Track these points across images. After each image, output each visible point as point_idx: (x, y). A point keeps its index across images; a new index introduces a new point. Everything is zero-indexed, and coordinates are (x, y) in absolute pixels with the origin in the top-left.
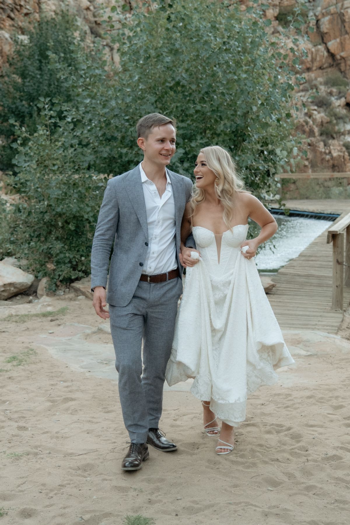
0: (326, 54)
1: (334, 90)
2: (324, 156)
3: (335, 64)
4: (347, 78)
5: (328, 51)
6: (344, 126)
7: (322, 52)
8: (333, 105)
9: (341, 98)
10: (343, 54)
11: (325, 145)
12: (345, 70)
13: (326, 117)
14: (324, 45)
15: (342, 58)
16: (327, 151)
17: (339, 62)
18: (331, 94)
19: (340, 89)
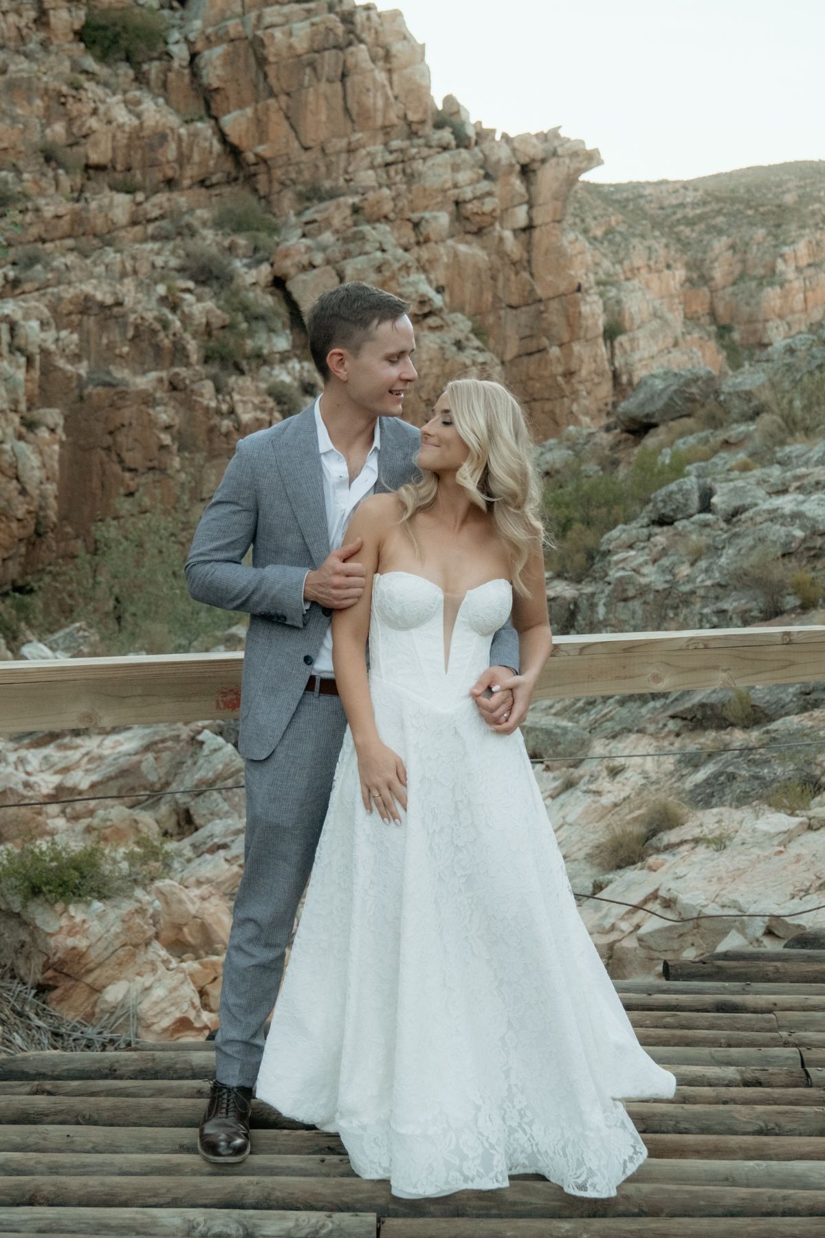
0: (217, 146)
1: (242, 241)
2: (216, 420)
3: (241, 175)
4: (274, 215)
5: (223, 138)
6: (269, 340)
7: (206, 139)
8: (238, 281)
9: (259, 262)
10: (260, 149)
11: (218, 390)
12: (270, 193)
13: (219, 312)
14: (213, 122)
15: (262, 160)
16: (224, 407)
17: (252, 169)
18: (231, 249)
19: (255, 238)
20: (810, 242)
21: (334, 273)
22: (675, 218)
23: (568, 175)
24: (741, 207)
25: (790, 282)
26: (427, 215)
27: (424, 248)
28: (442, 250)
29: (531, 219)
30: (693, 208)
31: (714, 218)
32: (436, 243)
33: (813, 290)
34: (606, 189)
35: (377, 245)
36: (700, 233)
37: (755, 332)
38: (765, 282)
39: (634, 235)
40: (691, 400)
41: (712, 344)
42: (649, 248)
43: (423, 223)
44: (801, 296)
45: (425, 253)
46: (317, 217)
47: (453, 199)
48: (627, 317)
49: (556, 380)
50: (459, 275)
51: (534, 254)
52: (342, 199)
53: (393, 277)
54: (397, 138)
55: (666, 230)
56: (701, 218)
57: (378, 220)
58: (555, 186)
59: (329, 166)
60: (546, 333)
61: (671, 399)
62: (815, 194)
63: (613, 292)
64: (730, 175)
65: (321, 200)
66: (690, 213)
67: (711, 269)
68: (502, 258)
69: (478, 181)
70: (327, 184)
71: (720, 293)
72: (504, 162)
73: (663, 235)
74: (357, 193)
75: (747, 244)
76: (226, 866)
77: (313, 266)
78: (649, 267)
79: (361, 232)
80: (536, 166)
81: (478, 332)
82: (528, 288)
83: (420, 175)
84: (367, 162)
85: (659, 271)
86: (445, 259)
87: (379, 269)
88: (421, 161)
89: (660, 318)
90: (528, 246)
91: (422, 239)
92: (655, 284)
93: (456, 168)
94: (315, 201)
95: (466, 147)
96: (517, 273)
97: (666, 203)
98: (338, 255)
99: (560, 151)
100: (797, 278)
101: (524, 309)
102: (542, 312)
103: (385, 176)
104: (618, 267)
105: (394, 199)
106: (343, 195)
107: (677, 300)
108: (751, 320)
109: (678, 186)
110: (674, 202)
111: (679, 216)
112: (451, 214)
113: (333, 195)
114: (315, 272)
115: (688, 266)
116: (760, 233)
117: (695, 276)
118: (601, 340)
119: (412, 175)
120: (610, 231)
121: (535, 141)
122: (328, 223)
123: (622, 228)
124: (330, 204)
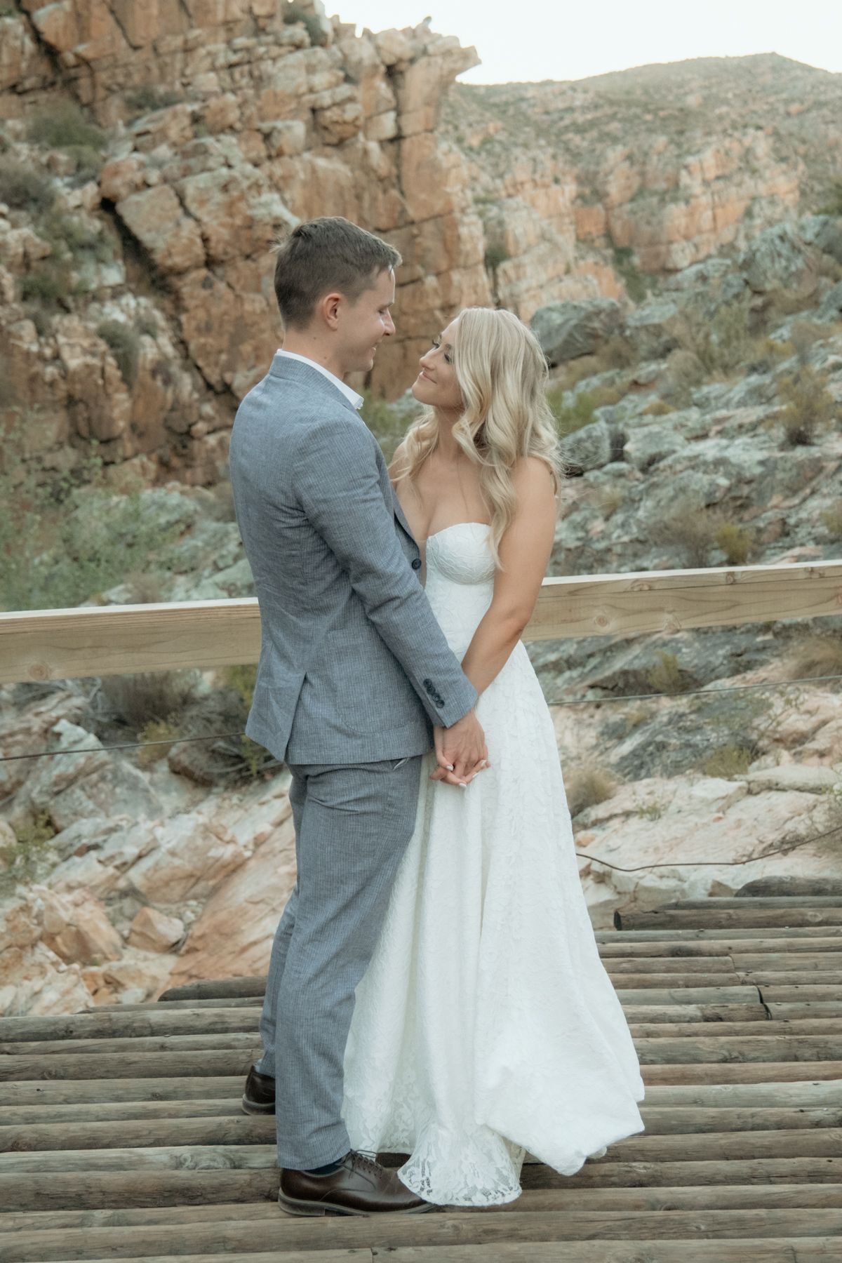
0: (30, 45)
1: (62, 156)
2: (38, 367)
3: (59, 79)
4: (100, 125)
5: (37, 36)
6: (98, 272)
7: (16, 38)
8: (60, 204)
9: (83, 182)
10: (81, 49)
11: (40, 332)
12: (94, 100)
13: (38, 240)
14: (24, 17)
15: (83, 62)
16: (48, 352)
17: (73, 72)
18: (50, 166)
19: (79, 154)
20: (718, 151)
21: (172, 193)
22: (562, 124)
23: (442, 77)
24: (638, 111)
25: (696, 197)
26: (279, 124)
27: (277, 163)
28: (297, 165)
29: (399, 128)
30: (583, 113)
31: (607, 123)
32: (291, 156)
33: (723, 207)
34: (482, 91)
35: (222, 160)
36: (592, 142)
37: (657, 255)
38: (667, 198)
39: (516, 145)
40: (594, 336)
41: (609, 271)
42: (534, 160)
43: (275, 134)
44: (709, 213)
45: (278, 169)
46: (150, 127)
47: (309, 105)
48: (511, 239)
49: (433, 315)
50: (318, 193)
51: (405, 168)
52: (179, 107)
53: (242, 197)
54: (241, 35)
55: (553, 138)
56: (592, 124)
57: (222, 131)
58: (426, 89)
59: (162, 68)
60: (421, 260)
61: (571, 335)
62: (722, 95)
63: (493, 211)
64: (624, 74)
65: (155, 107)
66: (580, 118)
67: (605, 183)
68: (367, 174)
69: (337, 85)
70: (161, 89)
71: (616, 212)
72: (367, 62)
73: (549, 144)
74: (196, 99)
75: (646, 154)
76: (99, 868)
77: (147, 185)
78: (534, 181)
79: (202, 144)
80: (403, 66)
82: (399, 208)
83: (270, 77)
84: (207, 63)
85: (546, 186)
86: (302, 176)
87: (225, 188)
88: (270, 62)
89: (550, 240)
90: (397, 160)
91: (273, 153)
92: (542, 201)
93: (311, 69)
94: (148, 109)
95: (323, 45)
96: (385, 191)
97: (552, 107)
98: (176, 172)
99: (431, 49)
100: (704, 193)
101: (394, 232)
102: (414, 236)
103: (228, 79)
104: (498, 182)
105: (240, 106)
106: (180, 101)
107: (567, 220)
108: (653, 242)
109: (565, 87)
110: (561, 105)
111: (567, 121)
112: (306, 122)
113: (168, 102)
114: (150, 192)
115: (580, 180)
116: (661, 141)
117: (587, 191)
118: (481, 268)
119: (260, 78)
120: (487, 140)
121: (402, 38)
122: (163, 135)
123: (502, 136)
124: (165, 113)
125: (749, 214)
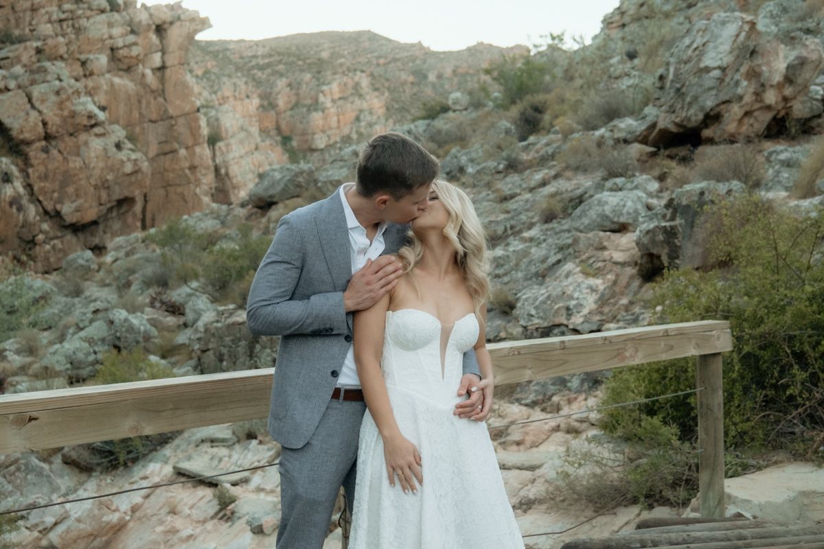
20: (340, 84)
21: (24, 95)
22: (250, 65)
23: (189, 33)
24: (295, 59)
25: (328, 109)
26: (91, 56)
27: (89, 79)
28: (102, 81)
29: (164, 62)
30: (263, 59)
31: (277, 65)
32: (98, 76)
33: (344, 115)
34: (204, 44)
35: (56, 76)
36: (269, 75)
37: (306, 141)
38: (312, 108)
39: (224, 75)
40: (299, 186)
41: (279, 149)
42: (235, 84)
43: (89, 62)
44: (335, 118)
45: (90, 83)
46: (10, 55)
47: (109, 46)
48: (223, 129)
49: (184, 172)
50: (115, 99)
51: (167, 85)
52: (28, 43)
53: (68, 99)
54: (67, 3)
55: (245, 72)
56: (268, 65)
57: (56, 59)
58: (180, 40)
59: (17, 20)
60: (176, 139)
61: (286, 185)
62: (341, 52)
63: (213, 113)
64: (286, 38)
65: (12, 43)
66: (261, 62)
67: (276, 99)
68: (144, 88)
69: (127, 35)
70: (17, 32)
71: (283, 115)
72: (144, 23)
73: (243, 75)
74: (39, 39)
75: (299, 84)
77: (7, 89)
78: (235, 97)
79: (43, 67)
80: (166, 26)
81: (131, 138)
82: (163, 109)
83: (85, 29)
84: (46, 17)
85: (241, 99)
86: (105, 87)
87: (58, 93)
88: (85, 19)
89: (246, 131)
90: (162, 80)
91: (88, 73)
92: (239, 108)
93: (110, 25)
94: (8, 44)
95: (118, 11)
96: (155, 99)
97: (244, 54)
98: (27, 83)
99: (183, 17)
100: (333, 107)
101: (160, 123)
102: (173, 126)
103: (59, 28)
104: (214, 96)
105: (67, 45)
106: (29, 40)
107: (254, 119)
108: (304, 133)
109: (252, 44)
110: (250, 54)
111: (254, 63)
112: (108, 56)
113: (21, 40)
114: (10, 94)
115: (261, 97)
116: (308, 76)
117: (266, 103)
118: (206, 145)
119: (79, 29)
120: (207, 72)
121: (165, 9)
122: (18, 60)
123: (216, 70)
124: (20, 47)
125: (358, 119)
